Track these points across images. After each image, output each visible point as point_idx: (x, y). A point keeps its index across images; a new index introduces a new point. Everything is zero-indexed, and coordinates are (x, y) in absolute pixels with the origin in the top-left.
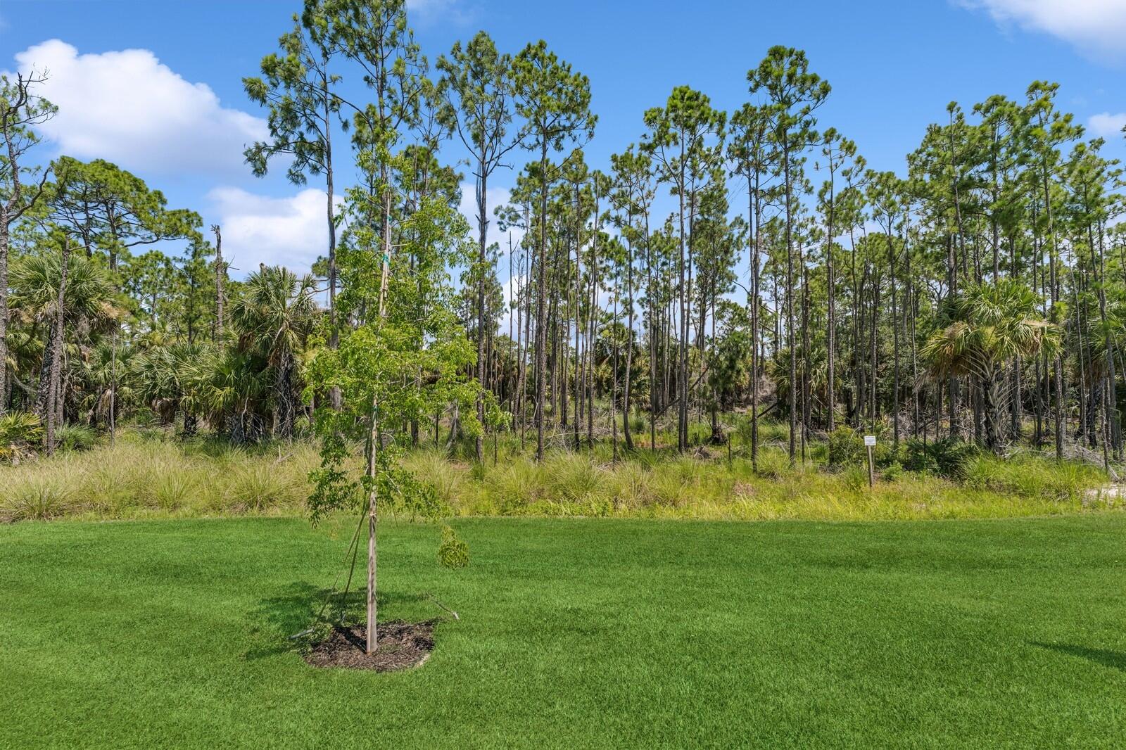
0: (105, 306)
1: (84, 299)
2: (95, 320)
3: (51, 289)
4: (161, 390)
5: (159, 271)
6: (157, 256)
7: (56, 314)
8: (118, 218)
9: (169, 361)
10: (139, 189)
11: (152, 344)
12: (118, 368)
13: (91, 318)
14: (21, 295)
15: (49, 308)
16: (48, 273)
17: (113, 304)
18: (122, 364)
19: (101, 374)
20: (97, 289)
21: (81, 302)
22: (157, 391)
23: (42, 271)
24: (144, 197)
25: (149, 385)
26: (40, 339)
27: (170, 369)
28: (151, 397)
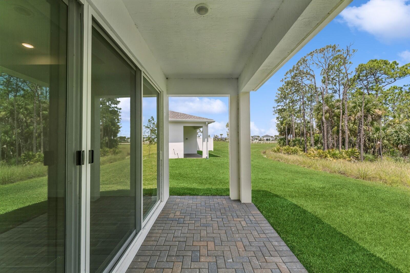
0: (377, 111)
1: (369, 109)
2: (373, 116)
3: (359, 108)
4: (402, 141)
5: (396, 93)
6: (394, 88)
7: (361, 116)
8: (378, 78)
9: (405, 129)
10: (386, 64)
11: (394, 124)
12: (382, 133)
13: (372, 116)
14: (350, 112)
15: (359, 114)
16: (357, 103)
17: (380, 109)
18: (383, 132)
19: (375, 136)
20: (373, 105)
21: (368, 111)
22: (400, 141)
23: (356, 103)
24: (389, 66)
25: (396, 139)
26: (356, 125)
27: (406, 132)
28: (398, 144)
